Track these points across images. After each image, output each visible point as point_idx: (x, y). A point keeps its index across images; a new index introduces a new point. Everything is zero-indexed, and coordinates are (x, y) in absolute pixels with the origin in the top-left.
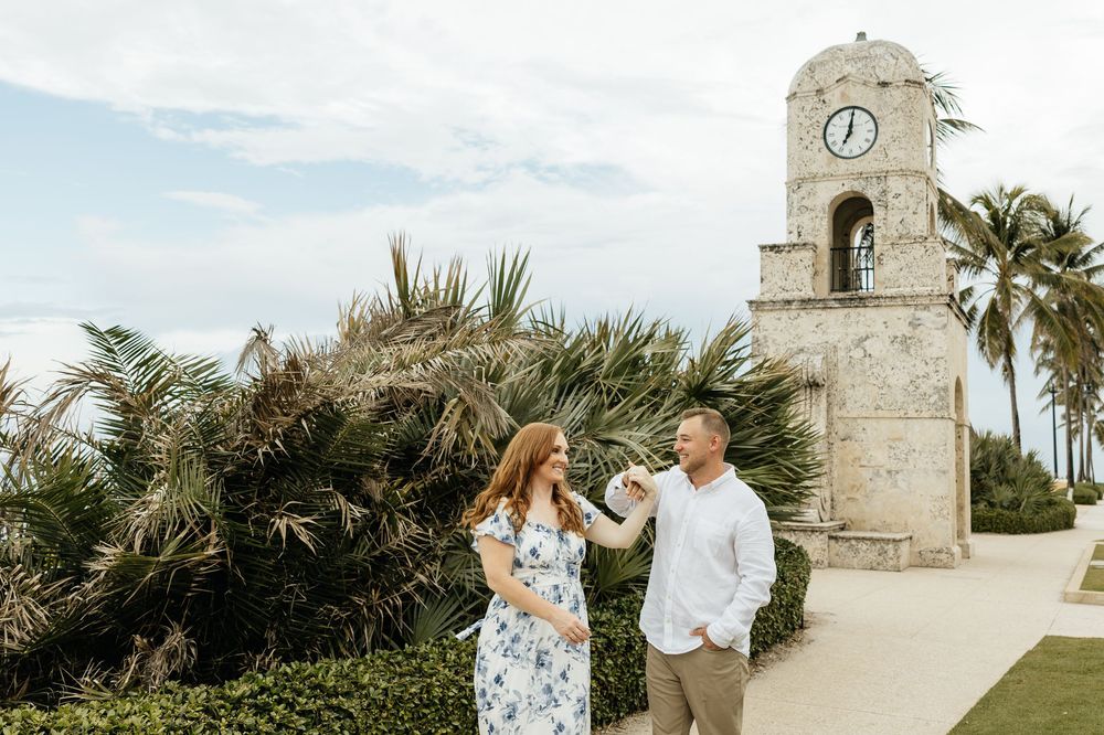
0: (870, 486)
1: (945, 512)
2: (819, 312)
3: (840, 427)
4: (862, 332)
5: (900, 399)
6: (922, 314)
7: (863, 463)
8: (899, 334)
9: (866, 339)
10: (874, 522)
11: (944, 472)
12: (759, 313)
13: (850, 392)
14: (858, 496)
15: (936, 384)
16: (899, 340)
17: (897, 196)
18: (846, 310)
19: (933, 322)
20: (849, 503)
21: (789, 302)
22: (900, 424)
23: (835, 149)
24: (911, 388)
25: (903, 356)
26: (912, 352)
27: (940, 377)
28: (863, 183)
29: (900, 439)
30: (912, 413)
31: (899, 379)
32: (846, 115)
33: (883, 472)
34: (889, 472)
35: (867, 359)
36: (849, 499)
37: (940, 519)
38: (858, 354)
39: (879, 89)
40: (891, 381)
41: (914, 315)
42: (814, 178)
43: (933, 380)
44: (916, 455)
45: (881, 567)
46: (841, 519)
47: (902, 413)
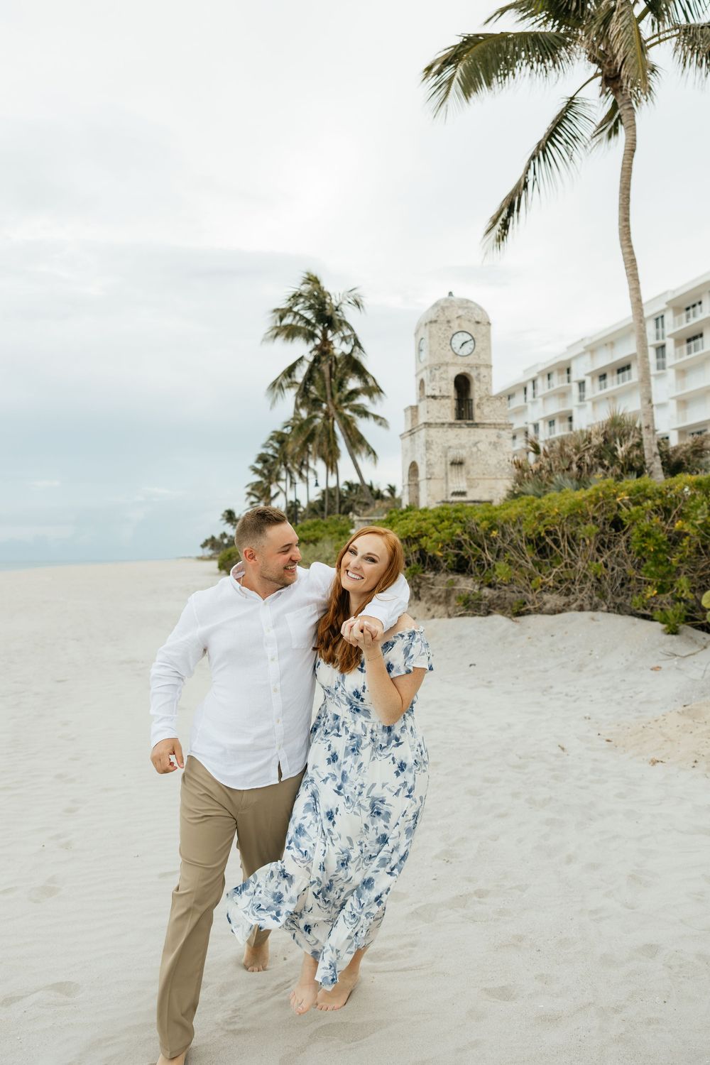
4: (476, 439)
8: (492, 441)
9: (478, 443)
12: (429, 429)
13: (471, 467)
17: (484, 377)
18: (469, 429)
21: (443, 424)
22: (494, 481)
23: (456, 351)
24: (498, 466)
25: (494, 451)
26: (498, 449)
28: (469, 369)
29: (494, 488)
30: (499, 477)
31: (493, 461)
32: (460, 335)
35: (479, 452)
38: (474, 449)
39: (476, 325)
40: (490, 462)
41: (499, 433)
42: (447, 364)
47: (494, 477)
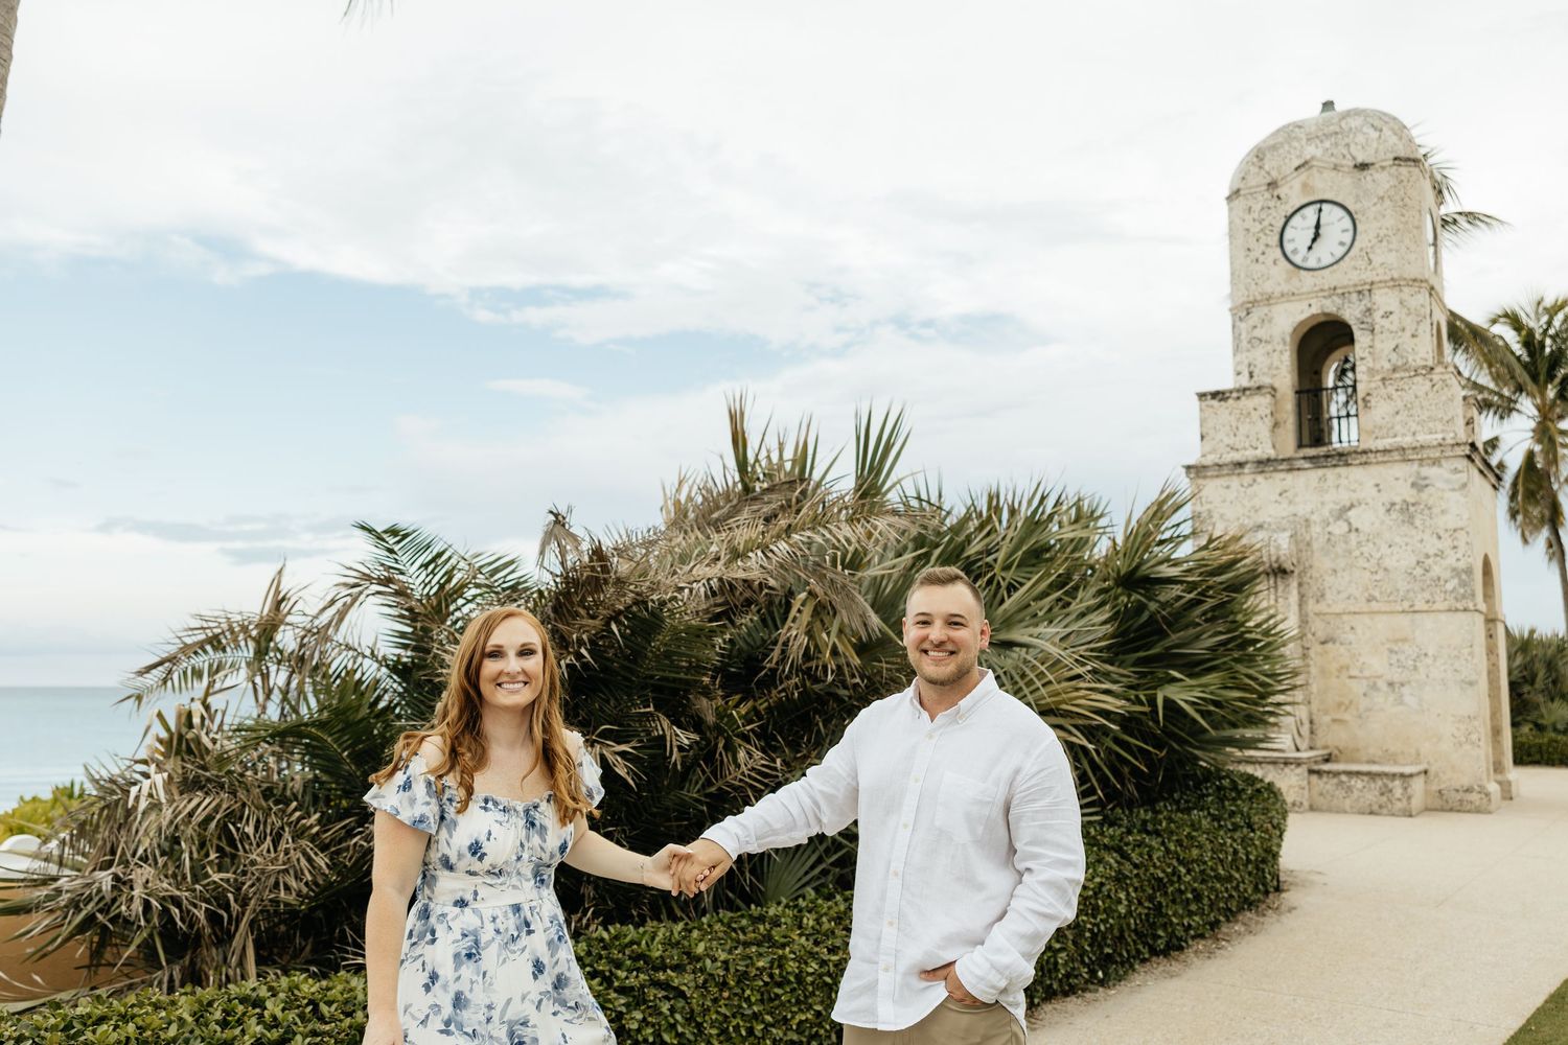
0: (1364, 703)
1: (1474, 737)
2: (1282, 475)
3: (1318, 626)
4: (1345, 498)
5: (1403, 586)
6: (1427, 471)
7: (1354, 672)
8: (1398, 500)
9: (1350, 509)
10: (1372, 751)
11: (1471, 684)
12: (1200, 481)
13: (1330, 580)
14: (1346, 717)
15: (1455, 564)
16: (1397, 507)
17: (1387, 314)
18: (1320, 472)
19: (1448, 481)
20: (1335, 727)
21: (1240, 465)
22: (1404, 620)
23: (1297, 259)
24: (1419, 571)
25: (1405, 528)
26: (1418, 522)
27: (1459, 555)
28: (1338, 301)
29: (1405, 640)
30: (1420, 605)
31: (1401, 560)
32: (1311, 212)
33: (1381, 684)
34: (1391, 684)
35: (1353, 535)
36: (1334, 721)
37: (1467, 747)
38: (1339, 528)
39: (1358, 174)
40: (1388, 562)
41: (1418, 473)
42: (1268, 299)
43: (1451, 560)
44: (1429, 661)
45: (1385, 811)
46: (1325, 747)
47: (1406, 605)
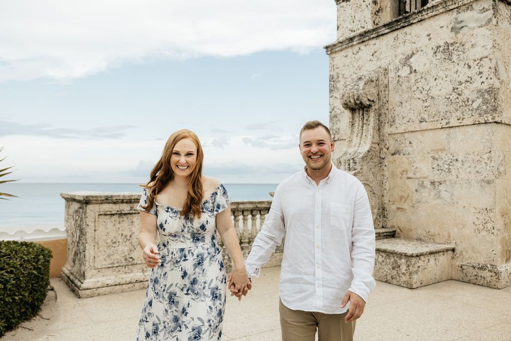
0: (416, 196)
1: (489, 225)
2: (374, 41)
3: (391, 143)
4: (408, 49)
5: (443, 109)
6: (465, 16)
7: (410, 175)
8: (442, 43)
9: (411, 57)
10: (420, 231)
11: (489, 182)
12: (334, 55)
13: (398, 109)
14: (405, 206)
15: (480, 87)
16: (441, 49)
18: (395, 34)
19: (477, 20)
20: (399, 213)
22: (443, 134)
24: (454, 95)
25: (446, 64)
26: (455, 58)
27: (484, 79)
29: (442, 150)
30: (454, 122)
31: (442, 89)
33: (427, 183)
34: (433, 183)
35: (413, 74)
36: (398, 209)
37: (484, 233)
38: (405, 71)
40: (434, 92)
41: (456, 19)
43: (477, 84)
44: (459, 165)
45: (395, 282)
46: (393, 227)
47: (444, 123)
